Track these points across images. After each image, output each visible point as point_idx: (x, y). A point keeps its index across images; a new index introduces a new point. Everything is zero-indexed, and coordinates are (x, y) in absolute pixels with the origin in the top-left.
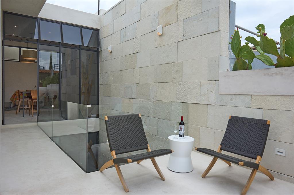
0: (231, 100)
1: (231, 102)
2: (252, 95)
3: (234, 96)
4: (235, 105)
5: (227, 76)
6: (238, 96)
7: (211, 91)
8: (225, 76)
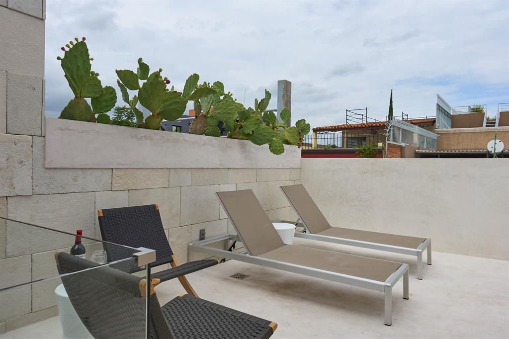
0: (75, 180)
1: (74, 185)
2: (112, 169)
3: (80, 172)
4: (82, 189)
5: (67, 129)
6: (89, 172)
7: (22, 162)
8: (61, 129)
